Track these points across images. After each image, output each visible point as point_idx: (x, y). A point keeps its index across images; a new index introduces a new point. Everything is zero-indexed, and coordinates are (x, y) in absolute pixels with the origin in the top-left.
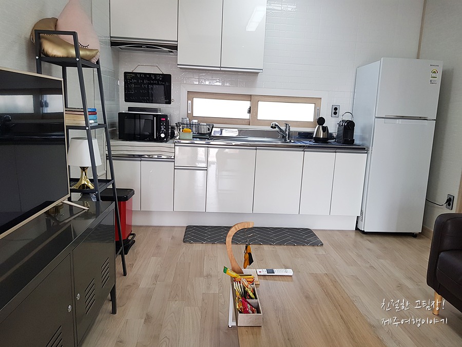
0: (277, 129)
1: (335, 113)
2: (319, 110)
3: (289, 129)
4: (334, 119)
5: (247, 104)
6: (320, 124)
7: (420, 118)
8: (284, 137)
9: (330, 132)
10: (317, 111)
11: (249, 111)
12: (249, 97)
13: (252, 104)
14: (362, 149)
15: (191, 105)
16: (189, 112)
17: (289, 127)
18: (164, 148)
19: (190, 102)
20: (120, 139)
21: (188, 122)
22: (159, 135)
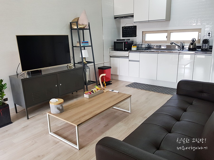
5: (166, 34)
15: (144, 36)
16: (143, 39)
17: (182, 43)
18: (125, 53)
19: (144, 35)
20: (114, 50)
21: (139, 44)
22: (125, 48)
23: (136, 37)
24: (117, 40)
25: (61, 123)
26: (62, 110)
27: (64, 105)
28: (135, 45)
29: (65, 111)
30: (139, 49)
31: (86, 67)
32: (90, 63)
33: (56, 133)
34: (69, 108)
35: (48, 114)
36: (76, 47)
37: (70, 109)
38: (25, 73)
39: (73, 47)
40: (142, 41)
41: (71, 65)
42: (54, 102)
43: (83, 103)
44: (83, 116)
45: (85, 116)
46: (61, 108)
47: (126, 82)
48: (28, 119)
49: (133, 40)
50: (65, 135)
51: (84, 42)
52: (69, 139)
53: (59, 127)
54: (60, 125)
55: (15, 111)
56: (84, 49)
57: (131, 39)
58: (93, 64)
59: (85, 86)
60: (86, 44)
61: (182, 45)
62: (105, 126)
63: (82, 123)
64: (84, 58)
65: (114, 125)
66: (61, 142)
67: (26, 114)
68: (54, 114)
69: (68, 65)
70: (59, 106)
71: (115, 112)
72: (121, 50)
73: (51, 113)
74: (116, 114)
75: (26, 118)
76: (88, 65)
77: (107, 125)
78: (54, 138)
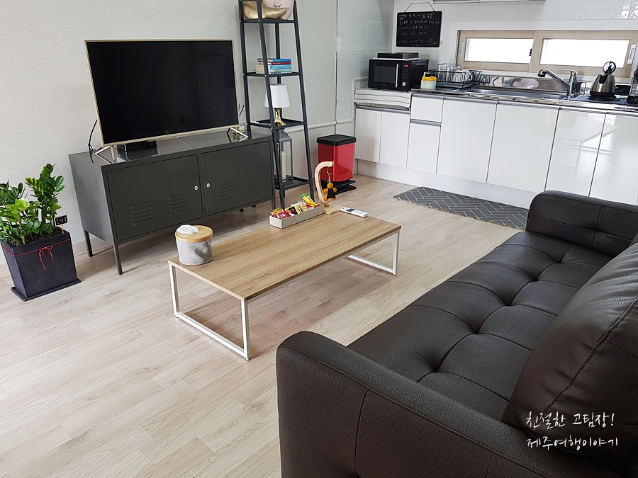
2: (635, 50)
5: (529, 43)
10: (631, 50)
13: (534, 43)
15: (463, 46)
16: (460, 56)
17: (575, 75)
18: (401, 98)
19: (462, 43)
20: (369, 87)
21: (444, 69)
22: (400, 83)
23: (438, 46)
24: (380, 55)
25: (207, 289)
26: (207, 257)
27: (215, 243)
28: (434, 73)
29: (216, 260)
30: (445, 87)
31: (282, 138)
32: (292, 124)
33: (191, 315)
34: (227, 252)
35: (171, 264)
36: (254, 74)
37: (229, 256)
38: (112, 148)
39: (246, 74)
40: (454, 62)
41: (240, 128)
42: (187, 234)
43: (265, 241)
44: (263, 277)
45: (266, 276)
46: (205, 251)
47: (397, 185)
48: (121, 273)
49: (429, 55)
50: (216, 320)
51: (279, 60)
52: (226, 333)
53: (202, 298)
54: (202, 295)
55: (87, 251)
56: (279, 82)
57: (423, 52)
58: (302, 127)
59: (277, 191)
60: (284, 69)
61: (575, 79)
62: (321, 305)
63: (257, 294)
64: (276, 109)
65: (345, 303)
66: (206, 339)
67: (115, 261)
68: (186, 266)
69: (230, 129)
70: (200, 246)
71: (353, 270)
72: (389, 87)
73: (178, 263)
74: (356, 275)
75: (116, 271)
76: (286, 130)
77: (328, 303)
78: (188, 328)
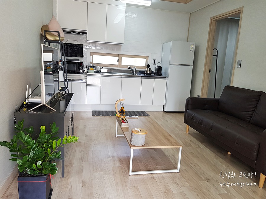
0: (130, 69)
1: (154, 63)
2: (148, 61)
3: (135, 69)
4: (154, 65)
5: (117, 58)
6: (148, 67)
7: (187, 65)
8: (133, 73)
9: (152, 71)
10: (147, 62)
11: (118, 61)
12: (118, 55)
13: (119, 58)
14: (165, 78)
18: (82, 76)
22: (79, 71)
23: (83, 57)
